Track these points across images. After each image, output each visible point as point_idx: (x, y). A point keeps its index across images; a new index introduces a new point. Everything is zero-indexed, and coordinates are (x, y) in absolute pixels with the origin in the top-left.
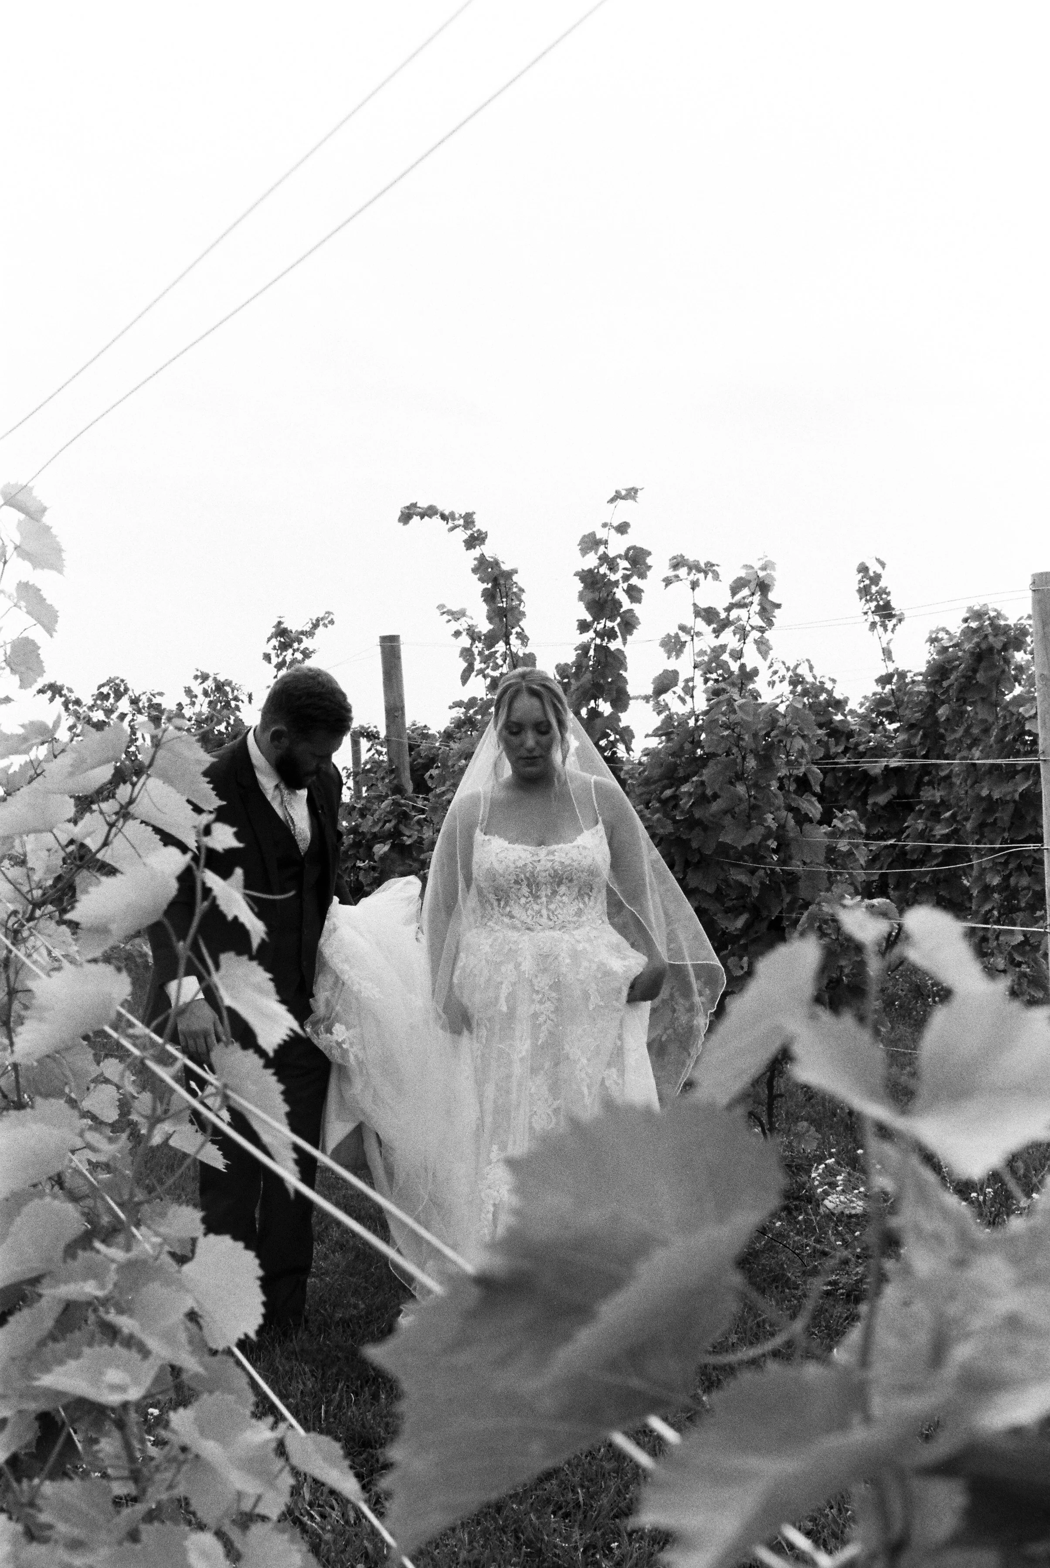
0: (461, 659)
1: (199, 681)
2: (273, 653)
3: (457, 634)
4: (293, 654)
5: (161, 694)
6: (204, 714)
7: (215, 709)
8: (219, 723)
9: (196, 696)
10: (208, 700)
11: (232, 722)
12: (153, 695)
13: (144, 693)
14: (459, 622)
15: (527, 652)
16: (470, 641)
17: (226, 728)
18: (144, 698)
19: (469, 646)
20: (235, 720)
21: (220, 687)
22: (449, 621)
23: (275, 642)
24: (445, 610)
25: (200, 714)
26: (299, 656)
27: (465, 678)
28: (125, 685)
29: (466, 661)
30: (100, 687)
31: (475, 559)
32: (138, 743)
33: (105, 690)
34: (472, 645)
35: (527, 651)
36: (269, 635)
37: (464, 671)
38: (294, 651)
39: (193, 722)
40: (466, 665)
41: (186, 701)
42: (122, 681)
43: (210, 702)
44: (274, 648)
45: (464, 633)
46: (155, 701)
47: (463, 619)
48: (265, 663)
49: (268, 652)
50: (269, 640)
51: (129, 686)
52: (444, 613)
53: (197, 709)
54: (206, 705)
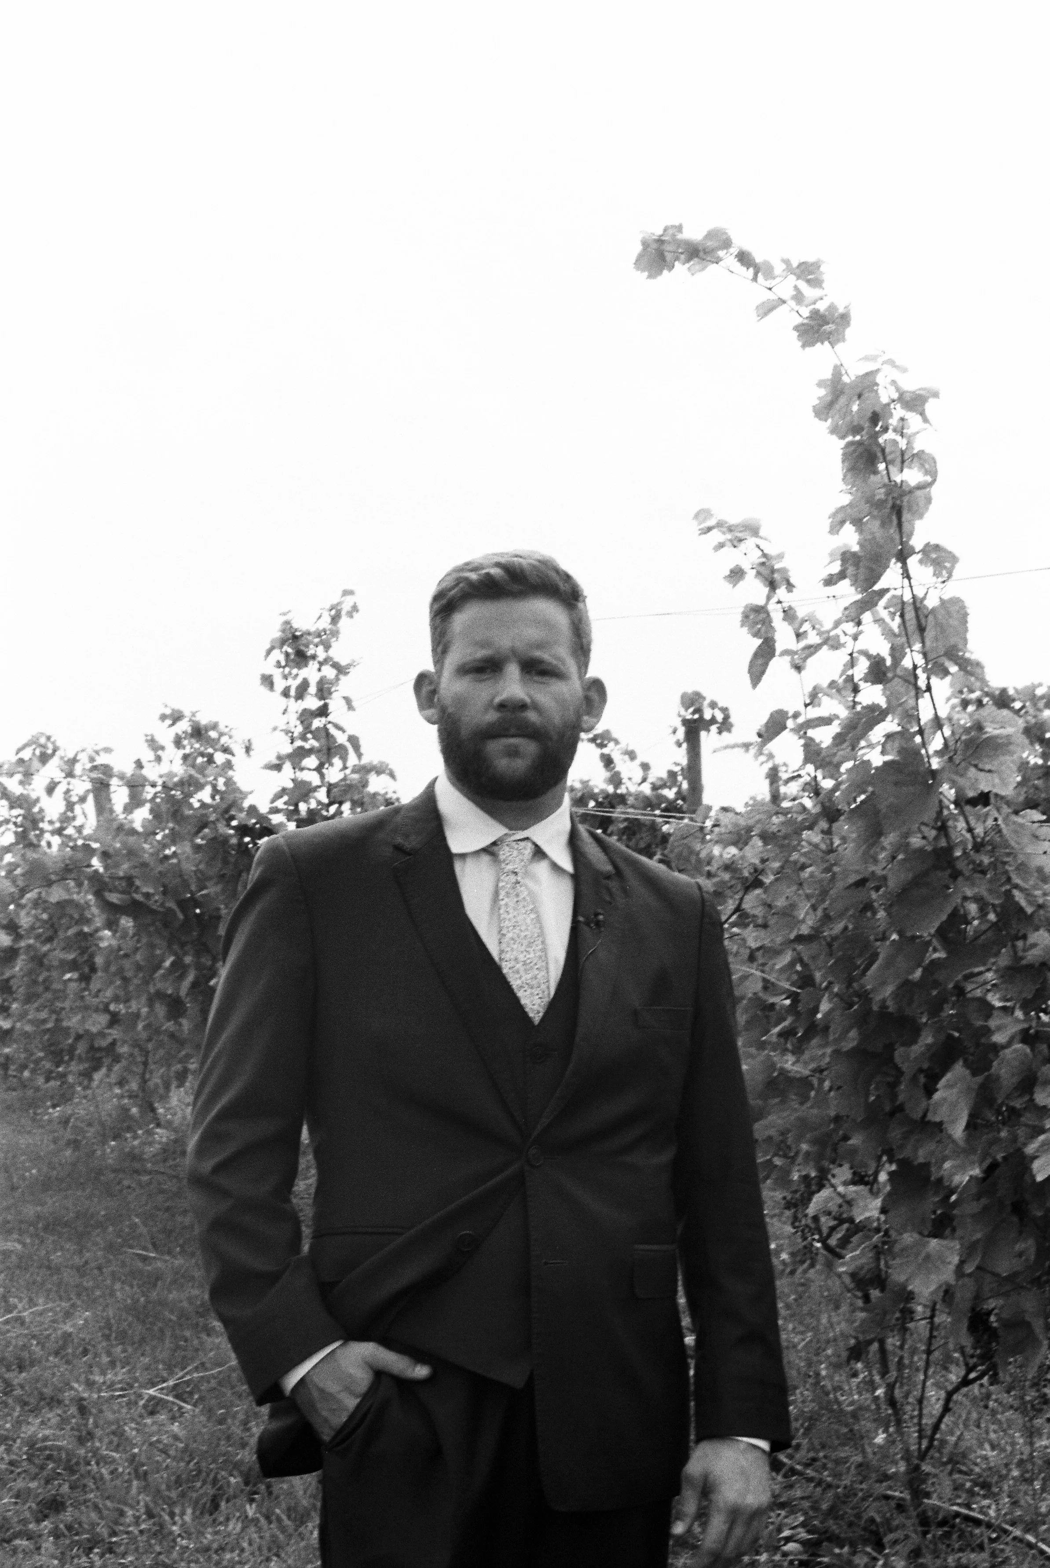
0: (745, 629)
1: (169, 722)
2: (277, 674)
3: (736, 575)
4: (319, 670)
5: (108, 750)
6: (176, 775)
7: (193, 766)
8: (200, 787)
9: (162, 748)
10: (181, 752)
11: (221, 786)
12: (97, 752)
13: (83, 751)
14: (743, 546)
15: (946, 597)
16: (766, 590)
17: (213, 797)
18: (83, 758)
19: (761, 602)
20: (225, 784)
21: (198, 732)
22: (721, 545)
23: (278, 655)
24: (711, 522)
25: (171, 775)
26: (329, 672)
27: (757, 672)
28: (54, 743)
29: (756, 635)
30: (19, 751)
31: (821, 384)
32: (77, 823)
33: (26, 754)
34: (769, 598)
35: (950, 591)
36: (268, 646)
37: (756, 655)
38: (321, 664)
39: (159, 788)
40: (758, 642)
41: (147, 755)
42: (49, 738)
43: (185, 757)
44: (278, 665)
45: (751, 574)
46: (101, 760)
47: (751, 542)
48: (264, 690)
49: (267, 672)
50: (269, 652)
51: (58, 744)
52: (709, 529)
53: (164, 768)
54: (178, 761)
